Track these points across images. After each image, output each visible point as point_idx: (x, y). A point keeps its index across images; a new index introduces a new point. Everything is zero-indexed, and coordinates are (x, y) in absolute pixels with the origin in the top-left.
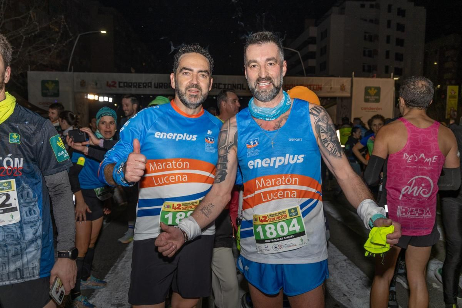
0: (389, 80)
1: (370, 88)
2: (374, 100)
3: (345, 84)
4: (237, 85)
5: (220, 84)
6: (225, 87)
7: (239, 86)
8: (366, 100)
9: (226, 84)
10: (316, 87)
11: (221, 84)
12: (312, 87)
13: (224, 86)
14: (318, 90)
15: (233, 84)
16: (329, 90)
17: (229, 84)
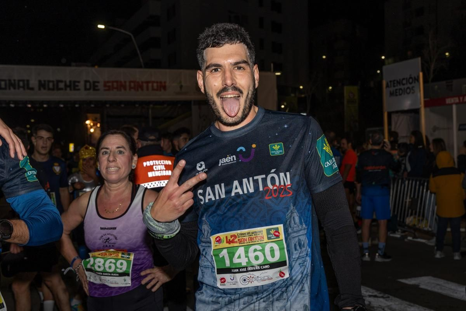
0: (269, 74)
4: (17, 82)
7: (21, 84)
10: (157, 86)
12: (150, 85)
14: (160, 90)
15: (10, 80)
16: (178, 90)
17: (1, 81)
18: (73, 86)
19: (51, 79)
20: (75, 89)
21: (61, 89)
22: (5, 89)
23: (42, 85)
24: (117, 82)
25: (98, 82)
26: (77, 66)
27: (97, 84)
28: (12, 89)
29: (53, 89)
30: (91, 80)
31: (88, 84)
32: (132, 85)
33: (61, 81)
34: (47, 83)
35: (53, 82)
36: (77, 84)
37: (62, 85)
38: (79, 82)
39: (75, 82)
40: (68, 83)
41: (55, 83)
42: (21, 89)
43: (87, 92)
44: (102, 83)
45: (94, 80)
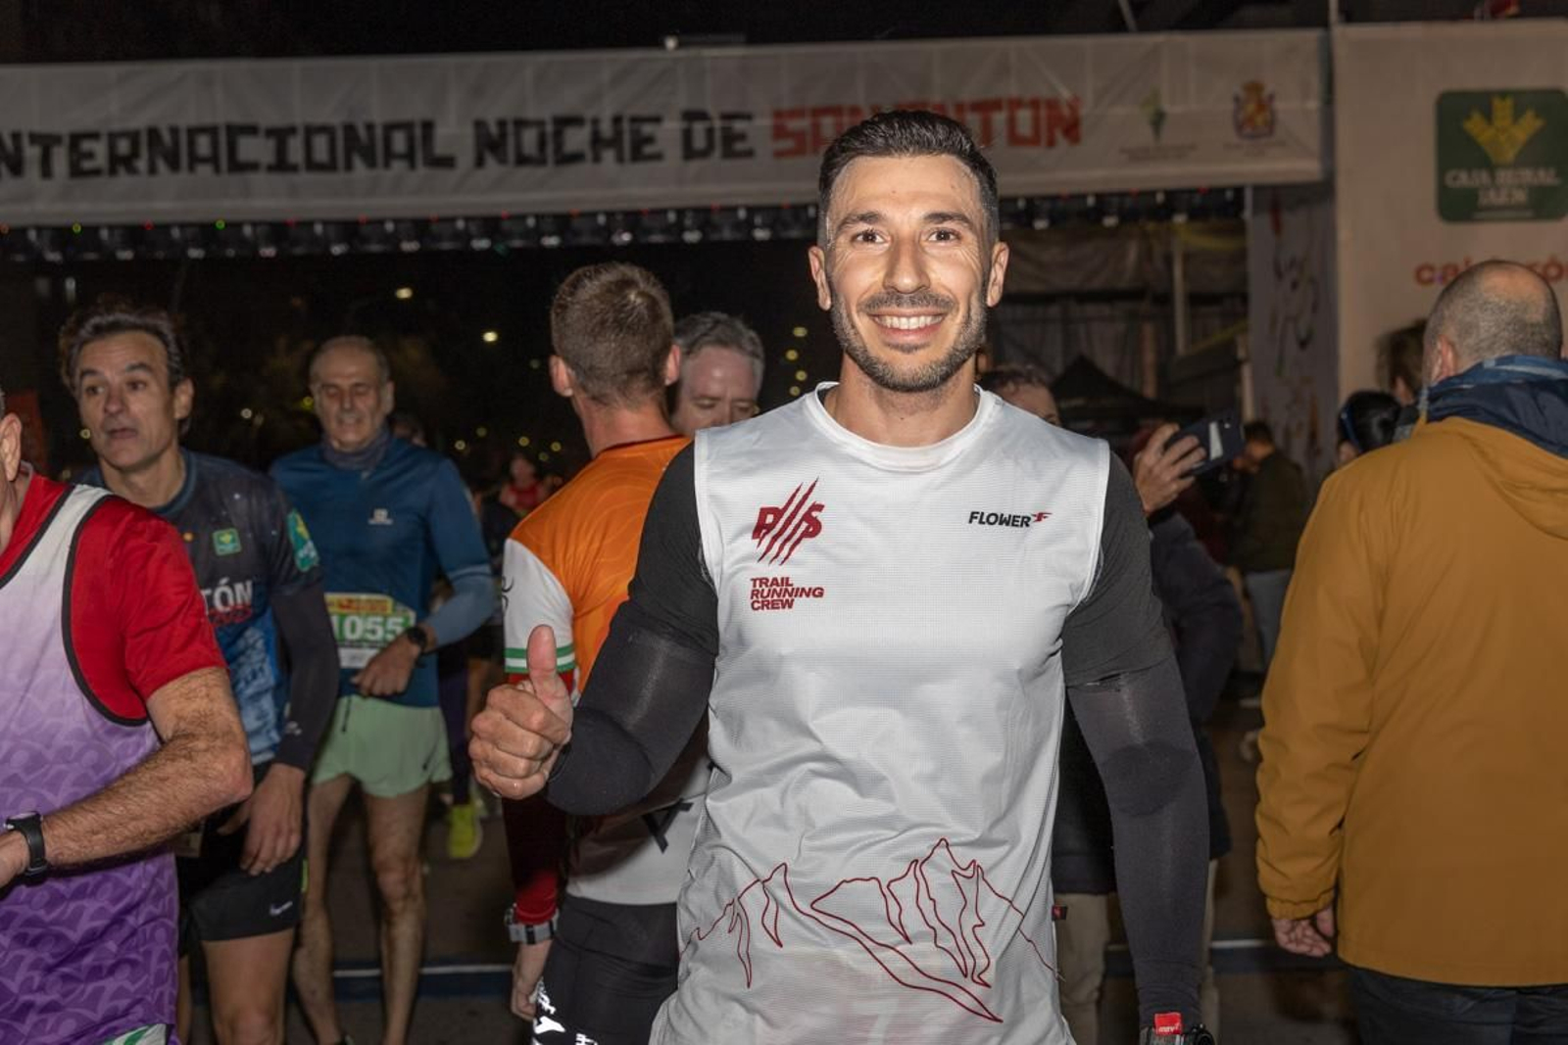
1: (1482, 102)
2: (1520, 196)
3: (1269, 89)
4: (379, 132)
5: (235, 131)
6: (281, 151)
7: (399, 142)
8: (1457, 207)
9: (292, 130)
10: (1036, 120)
11: (251, 130)
12: (999, 118)
13: (271, 144)
14: (1051, 143)
15: (350, 129)
16: (1144, 135)
17: (310, 131)
18: (630, 138)
19: (531, 114)
20: (637, 155)
21: (576, 158)
22: (330, 167)
23: (491, 143)
24: (835, 111)
25: (747, 117)
27: (739, 126)
28: (358, 162)
29: (541, 161)
30: (712, 110)
33: (575, 121)
34: (510, 128)
35: (540, 124)
36: (647, 129)
37: (577, 139)
38: (657, 120)
39: (637, 121)
40: (606, 129)
41: (549, 128)
42: (398, 166)
43: (695, 165)
44: (763, 123)
45: (730, 108)
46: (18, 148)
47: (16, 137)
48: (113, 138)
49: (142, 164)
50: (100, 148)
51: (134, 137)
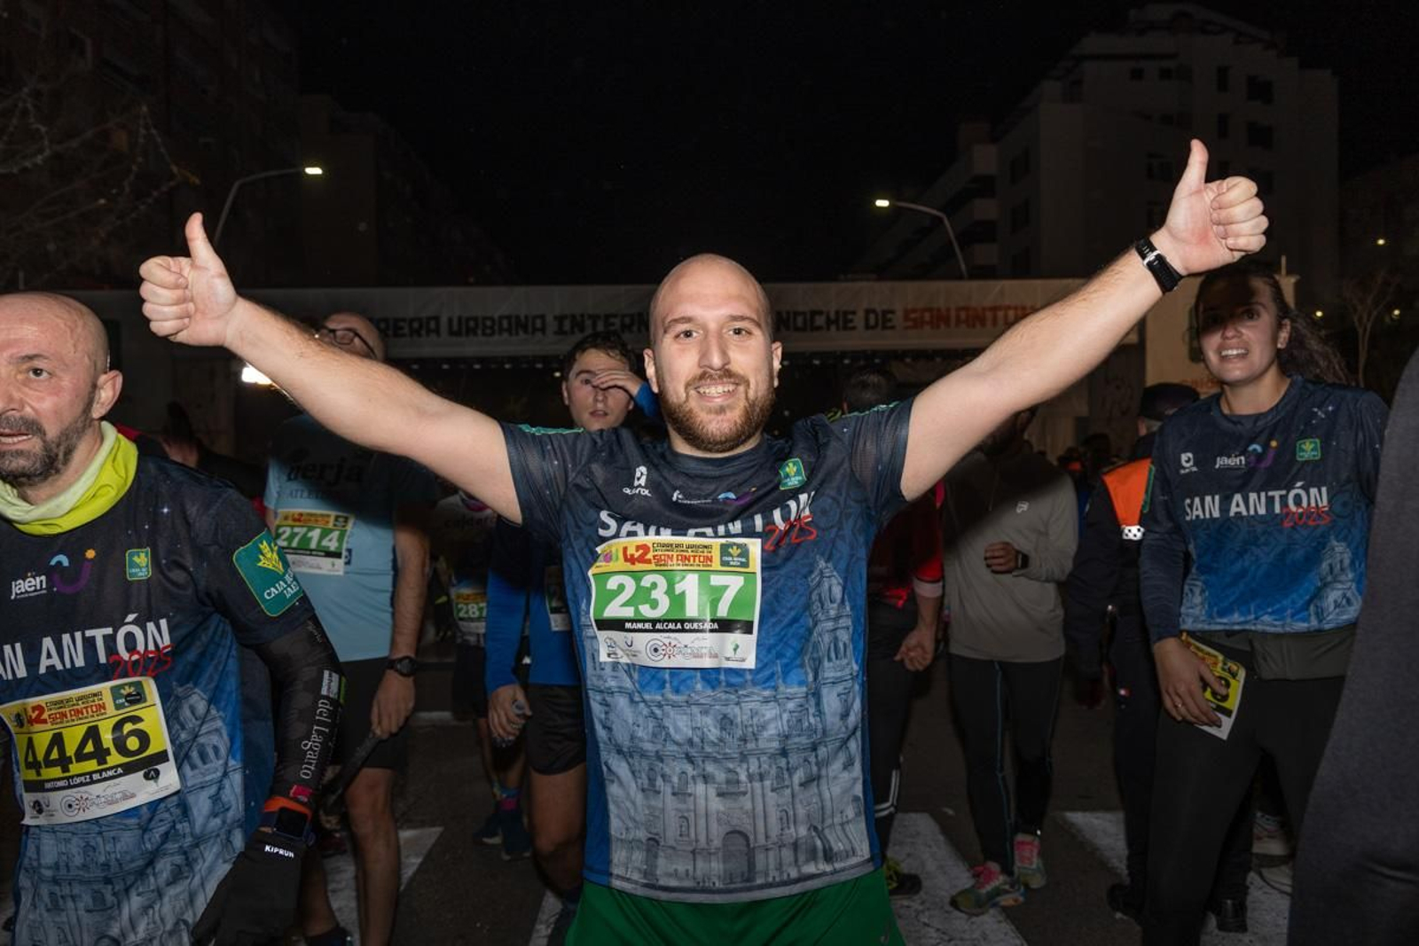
18: (842, 320)
19: (801, 308)
20: (845, 328)
21: (819, 328)
24: (930, 310)
25: (892, 312)
26: (847, 280)
27: (889, 316)
29: (804, 329)
30: (879, 309)
31: (872, 317)
32: (963, 315)
33: (820, 313)
34: (792, 315)
35: (804, 313)
36: (850, 317)
37: (820, 321)
38: (854, 313)
39: (846, 313)
40: (832, 316)
41: (808, 317)
43: (870, 332)
44: (900, 314)
45: (885, 307)
46: (583, 322)
47: (582, 316)
48: (624, 316)
49: (635, 328)
50: (617, 321)
51: (632, 316)
